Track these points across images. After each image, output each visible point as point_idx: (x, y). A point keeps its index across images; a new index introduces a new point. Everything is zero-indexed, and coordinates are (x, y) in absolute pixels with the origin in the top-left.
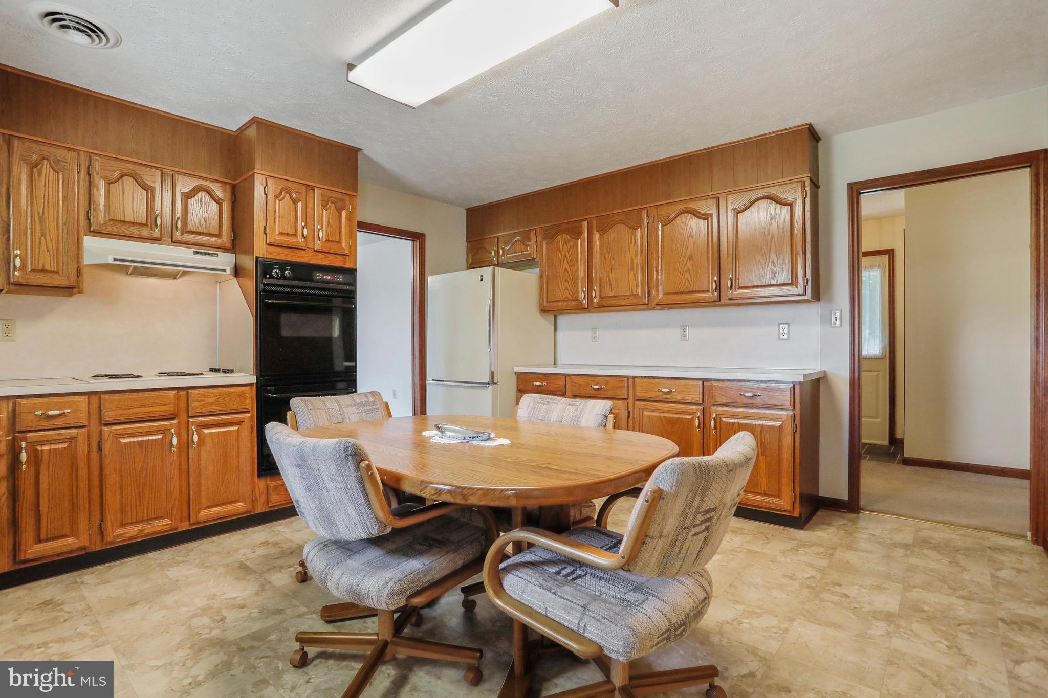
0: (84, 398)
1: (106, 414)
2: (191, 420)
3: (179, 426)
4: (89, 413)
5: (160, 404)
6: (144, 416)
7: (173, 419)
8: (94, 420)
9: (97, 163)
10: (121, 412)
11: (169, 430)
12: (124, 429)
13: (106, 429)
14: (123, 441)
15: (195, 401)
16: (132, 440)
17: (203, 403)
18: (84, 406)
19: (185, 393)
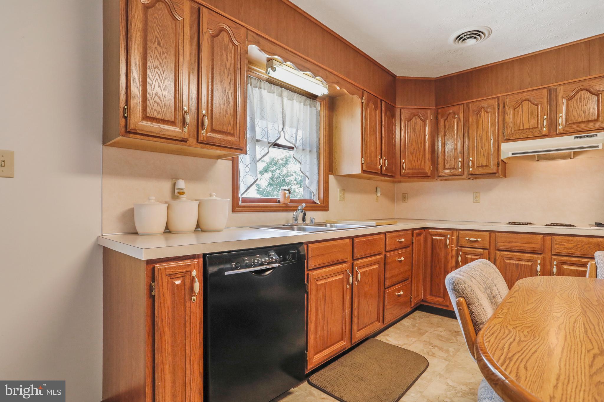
0: (488, 233)
1: (498, 244)
2: (554, 257)
3: (544, 259)
4: (490, 242)
5: (531, 243)
6: (521, 249)
7: (540, 254)
8: (493, 248)
9: (507, 100)
10: (506, 244)
11: (537, 260)
12: (507, 254)
13: (498, 252)
14: (507, 261)
15: (557, 244)
16: (512, 262)
17: (563, 247)
18: (487, 238)
19: (550, 237)
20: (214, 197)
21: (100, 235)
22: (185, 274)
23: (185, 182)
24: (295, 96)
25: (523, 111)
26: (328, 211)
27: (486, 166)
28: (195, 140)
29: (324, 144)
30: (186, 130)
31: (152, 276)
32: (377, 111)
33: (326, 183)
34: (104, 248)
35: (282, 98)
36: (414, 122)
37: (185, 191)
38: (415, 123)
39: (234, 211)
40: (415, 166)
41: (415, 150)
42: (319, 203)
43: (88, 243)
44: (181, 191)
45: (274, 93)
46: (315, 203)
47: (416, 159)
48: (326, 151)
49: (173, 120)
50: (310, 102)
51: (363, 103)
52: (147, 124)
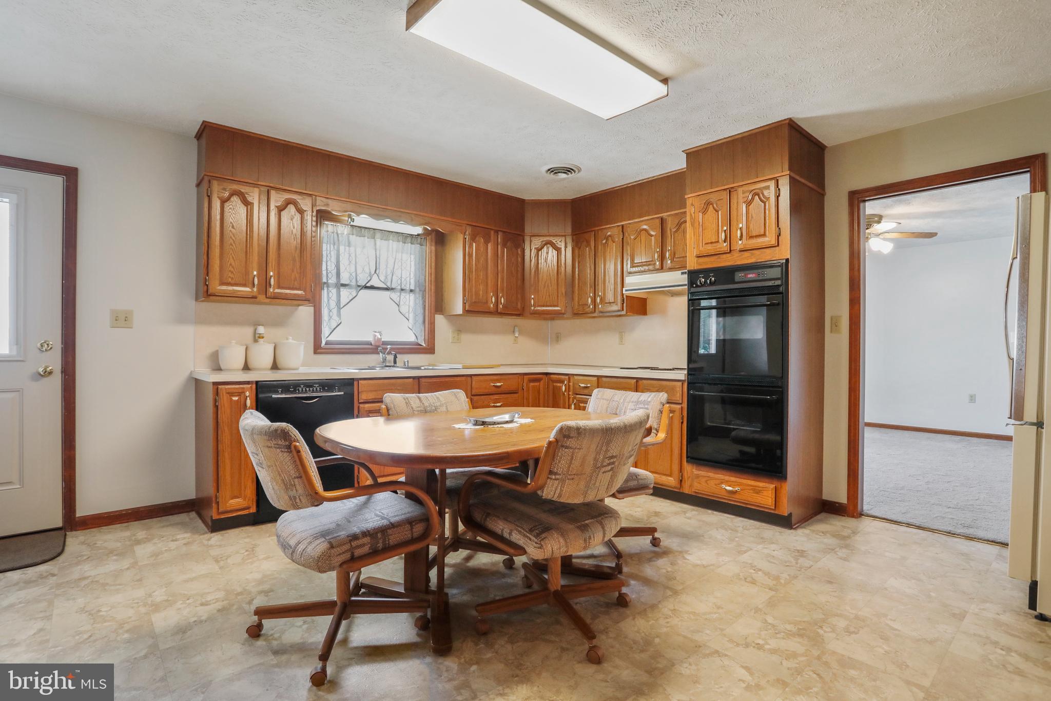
20: (290, 341)
21: (193, 370)
22: (240, 393)
23: (264, 328)
24: (391, 236)
25: (641, 242)
26: (434, 353)
27: (613, 303)
28: (265, 296)
29: (430, 282)
30: (255, 289)
31: (217, 393)
32: (489, 245)
33: (432, 324)
34: (196, 379)
35: (375, 240)
36: (545, 252)
37: (264, 335)
38: (547, 253)
39: (315, 352)
40: (547, 302)
41: (547, 284)
42: (424, 345)
43: (186, 374)
44: (261, 335)
45: (364, 236)
46: (421, 345)
47: (548, 294)
48: (431, 290)
49: (244, 282)
50: (411, 240)
51: (466, 238)
52: (224, 288)
